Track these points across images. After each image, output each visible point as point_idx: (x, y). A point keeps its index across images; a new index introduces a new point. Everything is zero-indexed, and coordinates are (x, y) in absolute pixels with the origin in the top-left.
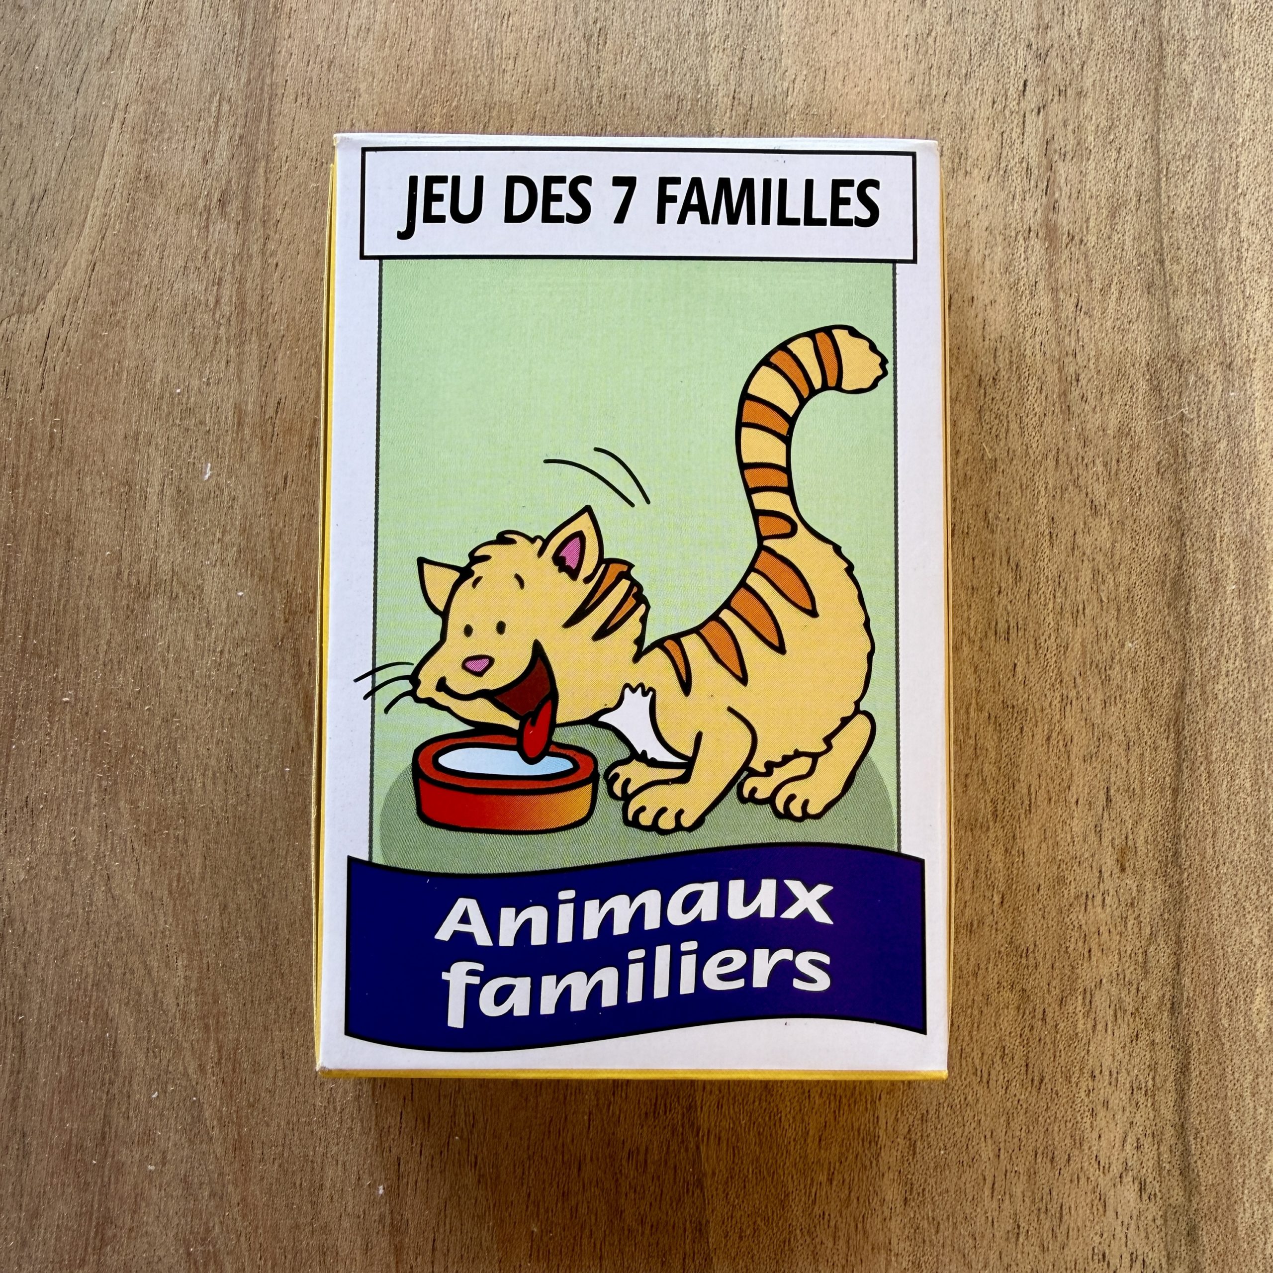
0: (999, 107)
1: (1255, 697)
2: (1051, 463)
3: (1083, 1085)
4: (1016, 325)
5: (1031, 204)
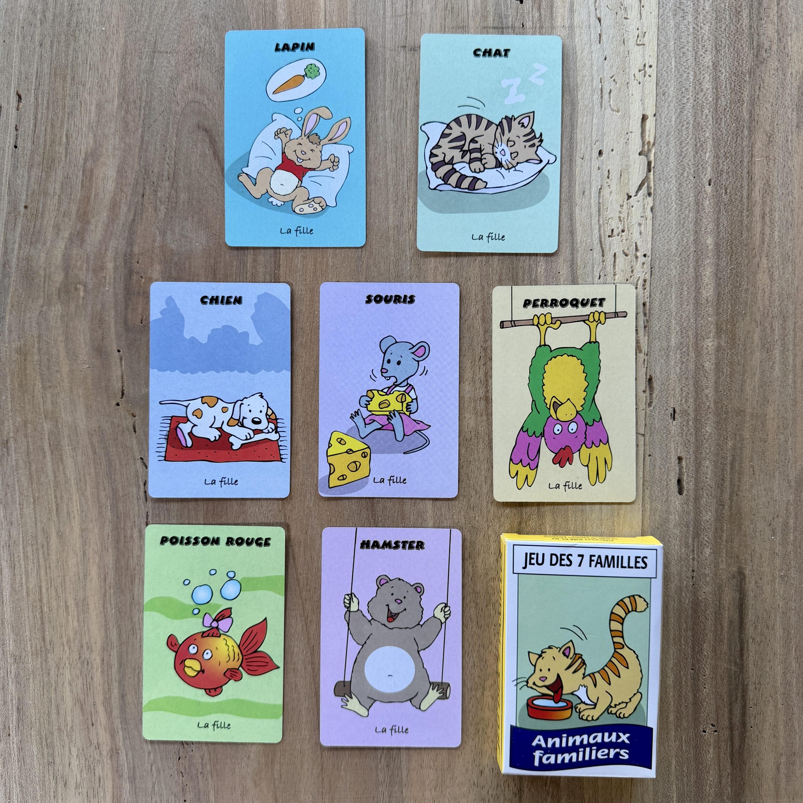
0: (473, 364)
1: (540, 525)
2: (485, 462)
3: (492, 628)
4: (477, 424)
5: (481, 391)
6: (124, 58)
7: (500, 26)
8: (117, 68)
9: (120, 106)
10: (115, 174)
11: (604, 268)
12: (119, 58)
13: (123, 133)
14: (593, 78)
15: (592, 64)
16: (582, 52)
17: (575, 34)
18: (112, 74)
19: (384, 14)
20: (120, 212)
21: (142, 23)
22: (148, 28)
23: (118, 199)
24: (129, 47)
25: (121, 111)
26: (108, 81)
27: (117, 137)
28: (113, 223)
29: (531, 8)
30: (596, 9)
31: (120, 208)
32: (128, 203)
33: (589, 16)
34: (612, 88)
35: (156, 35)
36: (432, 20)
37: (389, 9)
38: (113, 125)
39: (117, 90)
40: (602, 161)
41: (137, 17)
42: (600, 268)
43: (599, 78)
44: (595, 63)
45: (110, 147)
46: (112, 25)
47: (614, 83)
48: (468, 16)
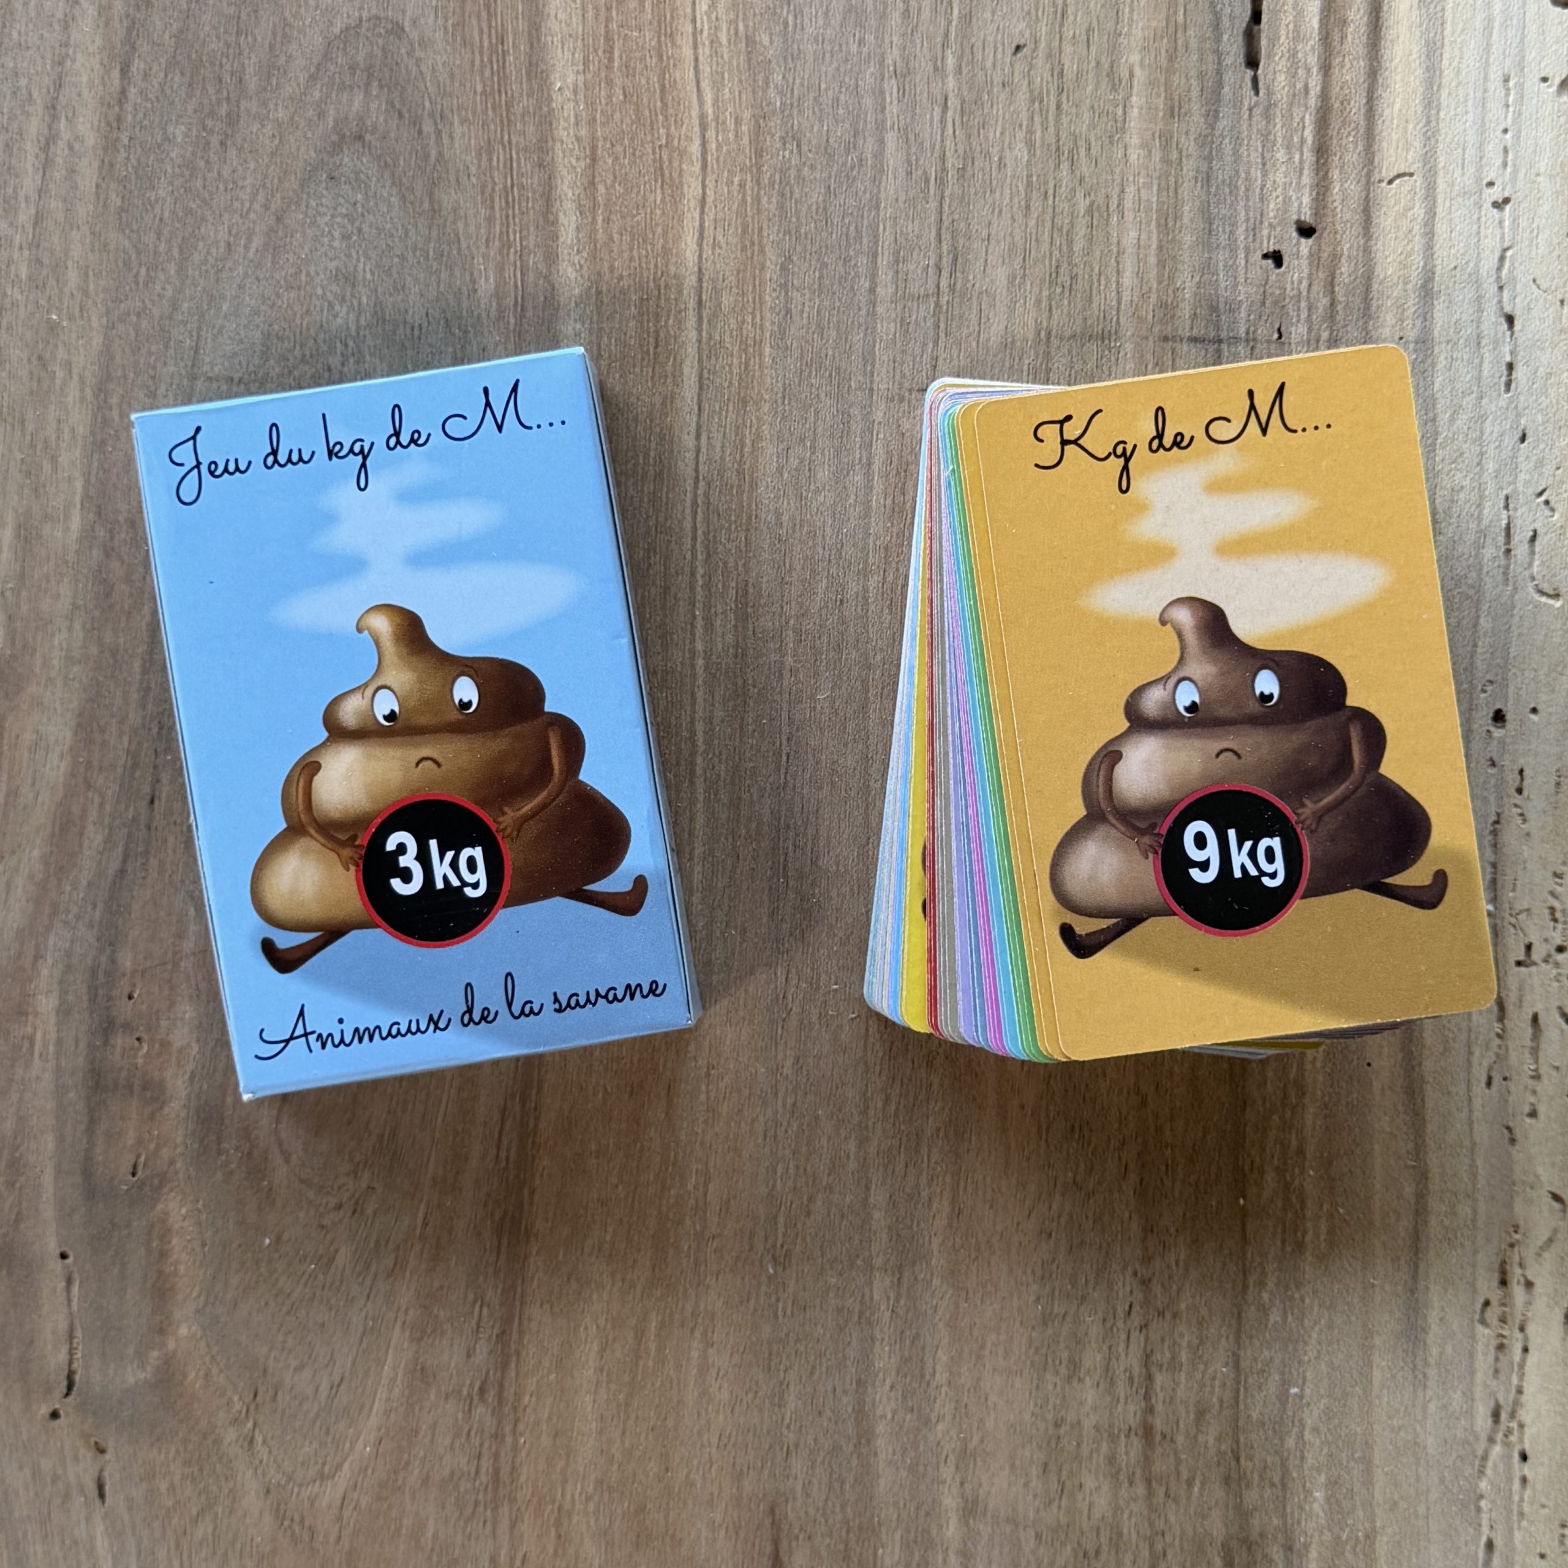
6: (101, 391)
7: (1212, 334)
8: (79, 419)
9: (88, 535)
10: (69, 734)
11: (1501, 1057)
12: (88, 392)
13: (97, 614)
14: (1482, 497)
15: (1482, 454)
16: (1452, 420)
17: (1433, 365)
18: (66, 436)
19: (872, 290)
20: (81, 845)
21: (158, 288)
22: (175, 306)
23: (76, 810)
24: (118, 359)
25: (91, 548)
26: (54, 459)
27: (77, 626)
28: (60, 880)
29: (1305, 283)
30: (1501, 288)
31: (81, 834)
32: (107, 821)
33: (1480, 310)
34: (1537, 525)
35: (199, 329)
36: (1012, 310)
37: (885, 275)
38: (65, 590)
39: (79, 485)
40: (1502, 742)
41: (143, 271)
42: (1491, 1056)
43: (1502, 496)
44: (1491, 451)
45: (56, 653)
46: (67, 290)
47: (1548, 513)
48: (1119, 303)
